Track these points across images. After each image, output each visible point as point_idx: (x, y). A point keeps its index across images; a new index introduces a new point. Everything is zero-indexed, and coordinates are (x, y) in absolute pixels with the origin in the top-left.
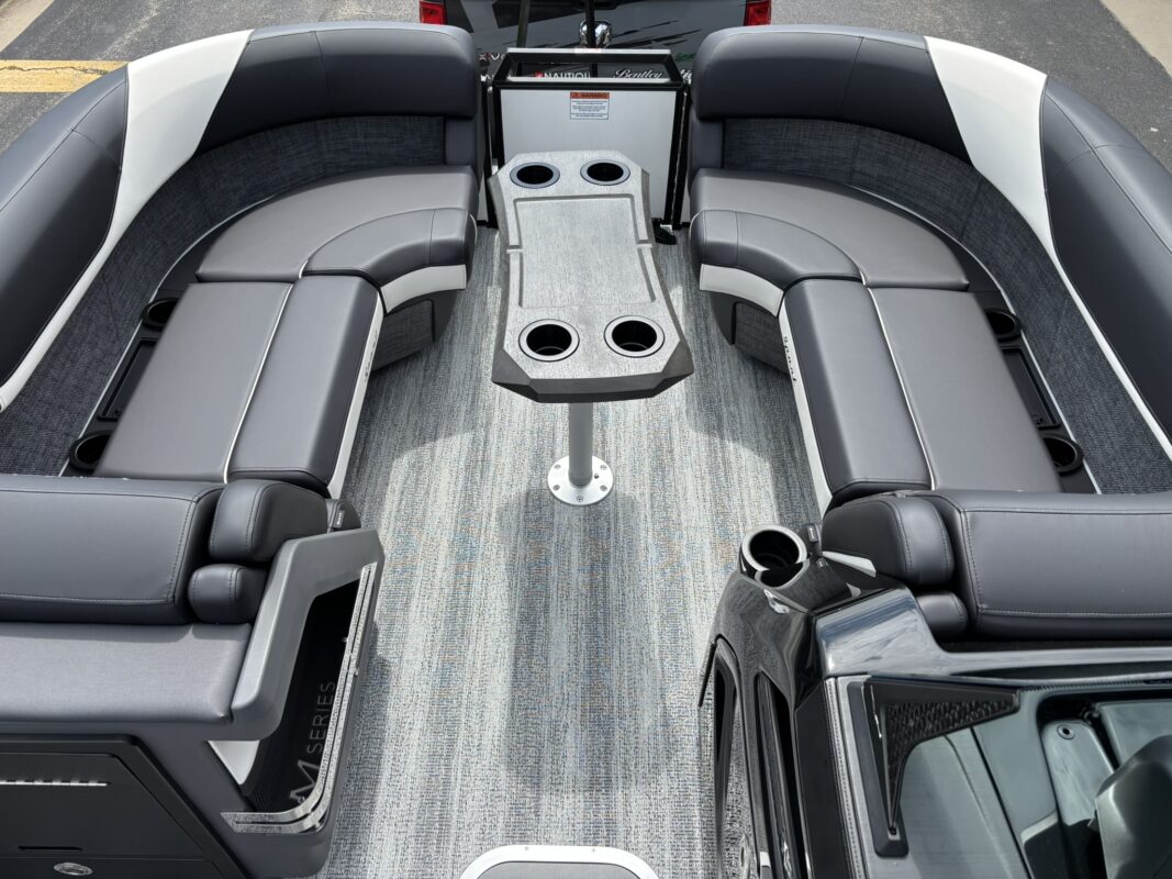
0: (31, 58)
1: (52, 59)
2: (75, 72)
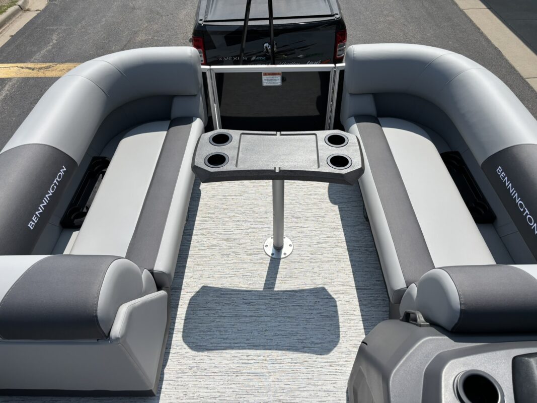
1: (8, 63)
2: (18, 69)
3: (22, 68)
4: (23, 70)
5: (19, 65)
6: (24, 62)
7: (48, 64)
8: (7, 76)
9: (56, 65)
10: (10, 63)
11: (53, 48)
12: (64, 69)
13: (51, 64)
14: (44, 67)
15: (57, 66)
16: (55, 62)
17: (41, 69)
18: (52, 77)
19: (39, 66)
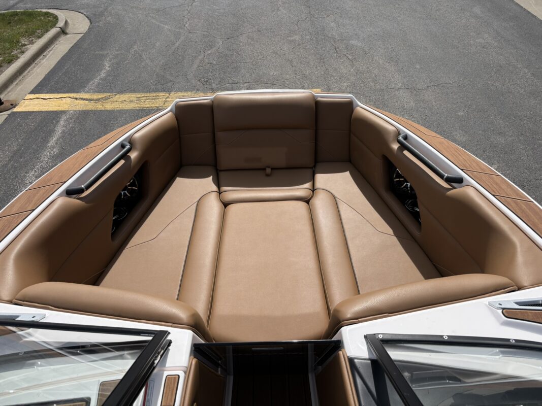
0: (48, 93)
1: (58, 93)
2: (71, 99)
3: (76, 99)
4: (78, 101)
5: (72, 95)
6: (77, 92)
7: (105, 95)
8: (60, 109)
9: (115, 95)
10: (61, 93)
11: (108, 75)
12: (125, 101)
13: (109, 94)
14: (102, 98)
15: (118, 96)
16: (113, 92)
17: (98, 100)
18: (113, 111)
19: (95, 96)
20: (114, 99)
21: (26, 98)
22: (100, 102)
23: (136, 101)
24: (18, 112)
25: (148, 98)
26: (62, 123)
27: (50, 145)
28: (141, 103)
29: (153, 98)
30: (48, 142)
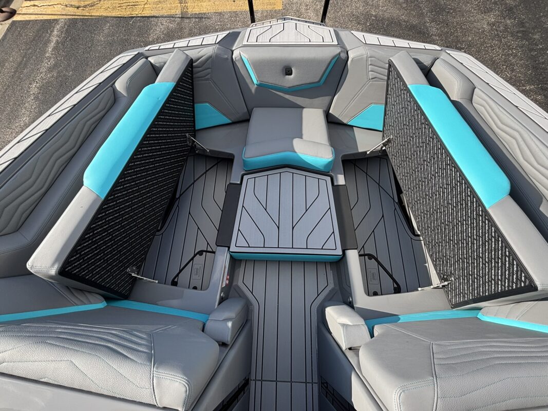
20: (99, 5)
21: (23, 6)
22: (87, 9)
23: (119, 7)
24: (17, 21)
25: (129, 4)
26: (55, 32)
27: (47, 55)
28: (123, 10)
29: (133, 4)
30: (45, 53)
